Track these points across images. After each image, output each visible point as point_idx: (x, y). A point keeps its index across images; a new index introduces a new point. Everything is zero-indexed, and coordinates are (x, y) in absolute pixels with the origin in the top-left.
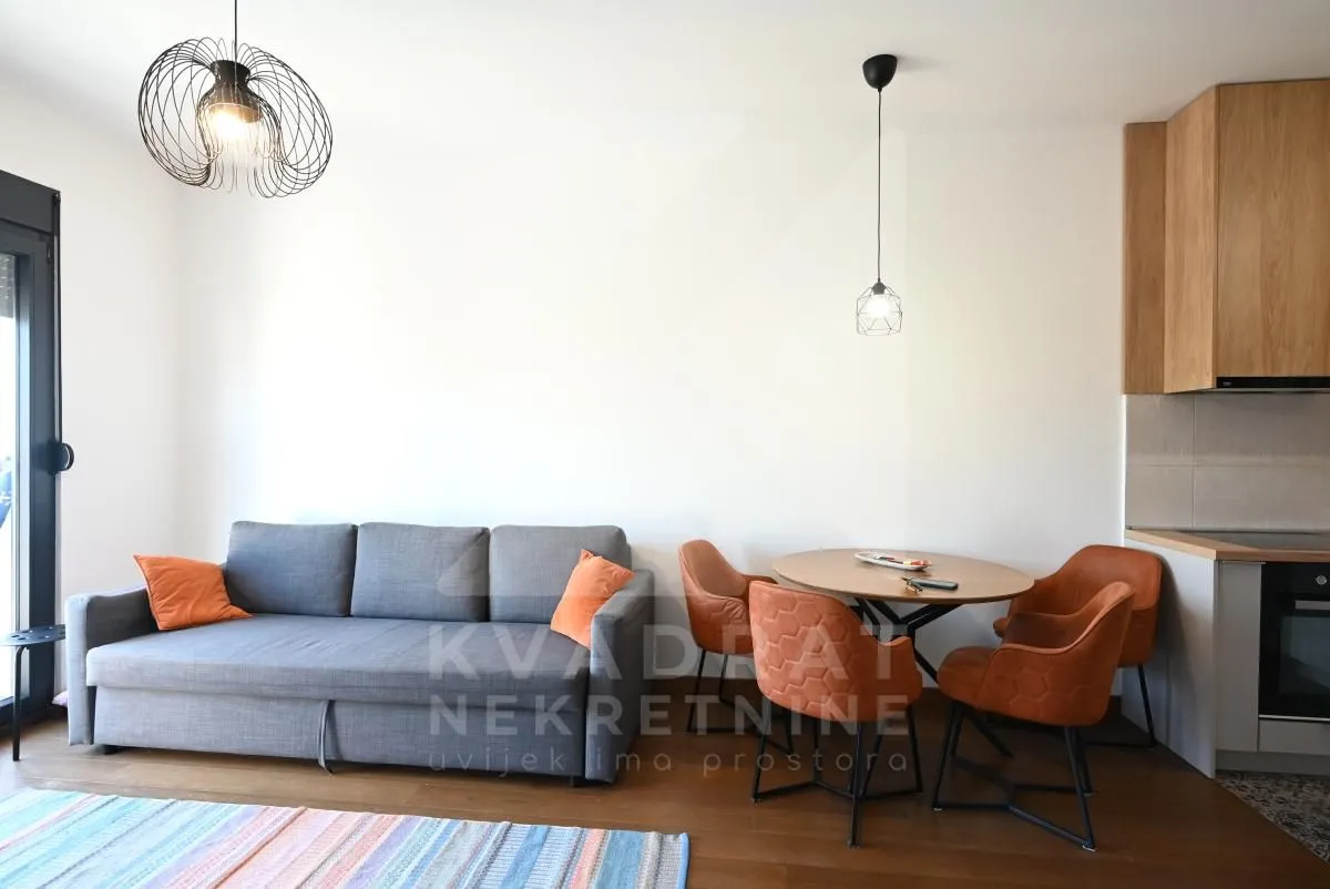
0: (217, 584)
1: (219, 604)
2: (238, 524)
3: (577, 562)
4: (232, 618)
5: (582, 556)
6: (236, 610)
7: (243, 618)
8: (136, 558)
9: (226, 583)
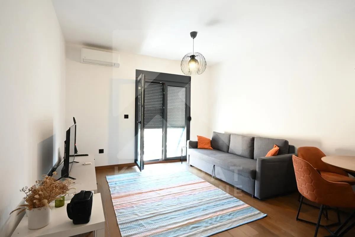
0: (209, 142)
1: (208, 146)
2: (214, 132)
3: (273, 148)
4: (210, 149)
5: (275, 146)
6: (211, 148)
7: (212, 150)
8: (197, 136)
9: (211, 143)
